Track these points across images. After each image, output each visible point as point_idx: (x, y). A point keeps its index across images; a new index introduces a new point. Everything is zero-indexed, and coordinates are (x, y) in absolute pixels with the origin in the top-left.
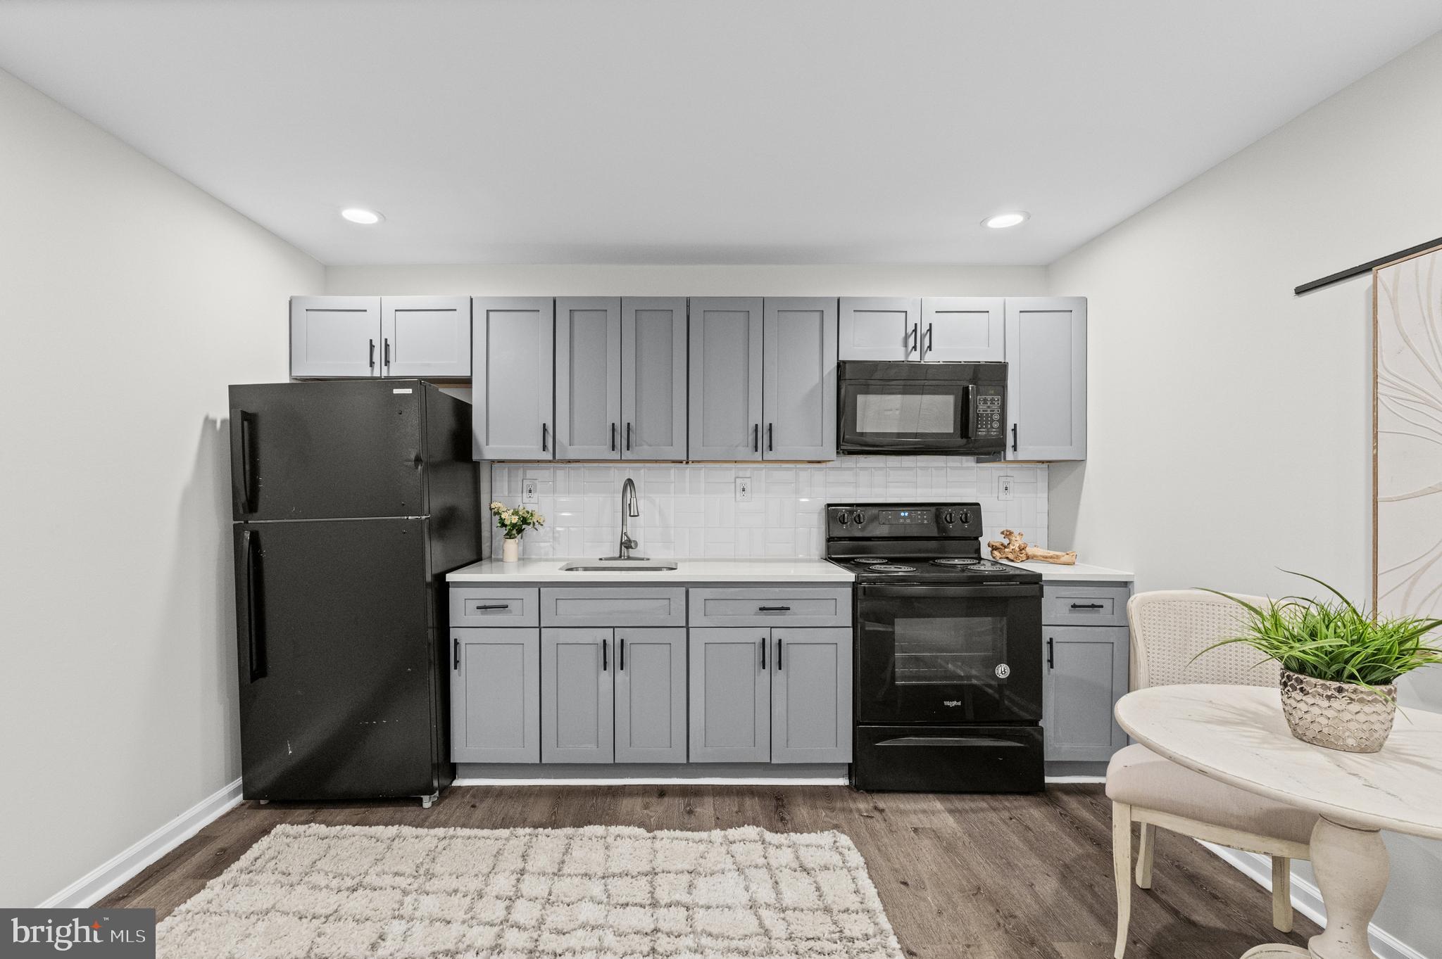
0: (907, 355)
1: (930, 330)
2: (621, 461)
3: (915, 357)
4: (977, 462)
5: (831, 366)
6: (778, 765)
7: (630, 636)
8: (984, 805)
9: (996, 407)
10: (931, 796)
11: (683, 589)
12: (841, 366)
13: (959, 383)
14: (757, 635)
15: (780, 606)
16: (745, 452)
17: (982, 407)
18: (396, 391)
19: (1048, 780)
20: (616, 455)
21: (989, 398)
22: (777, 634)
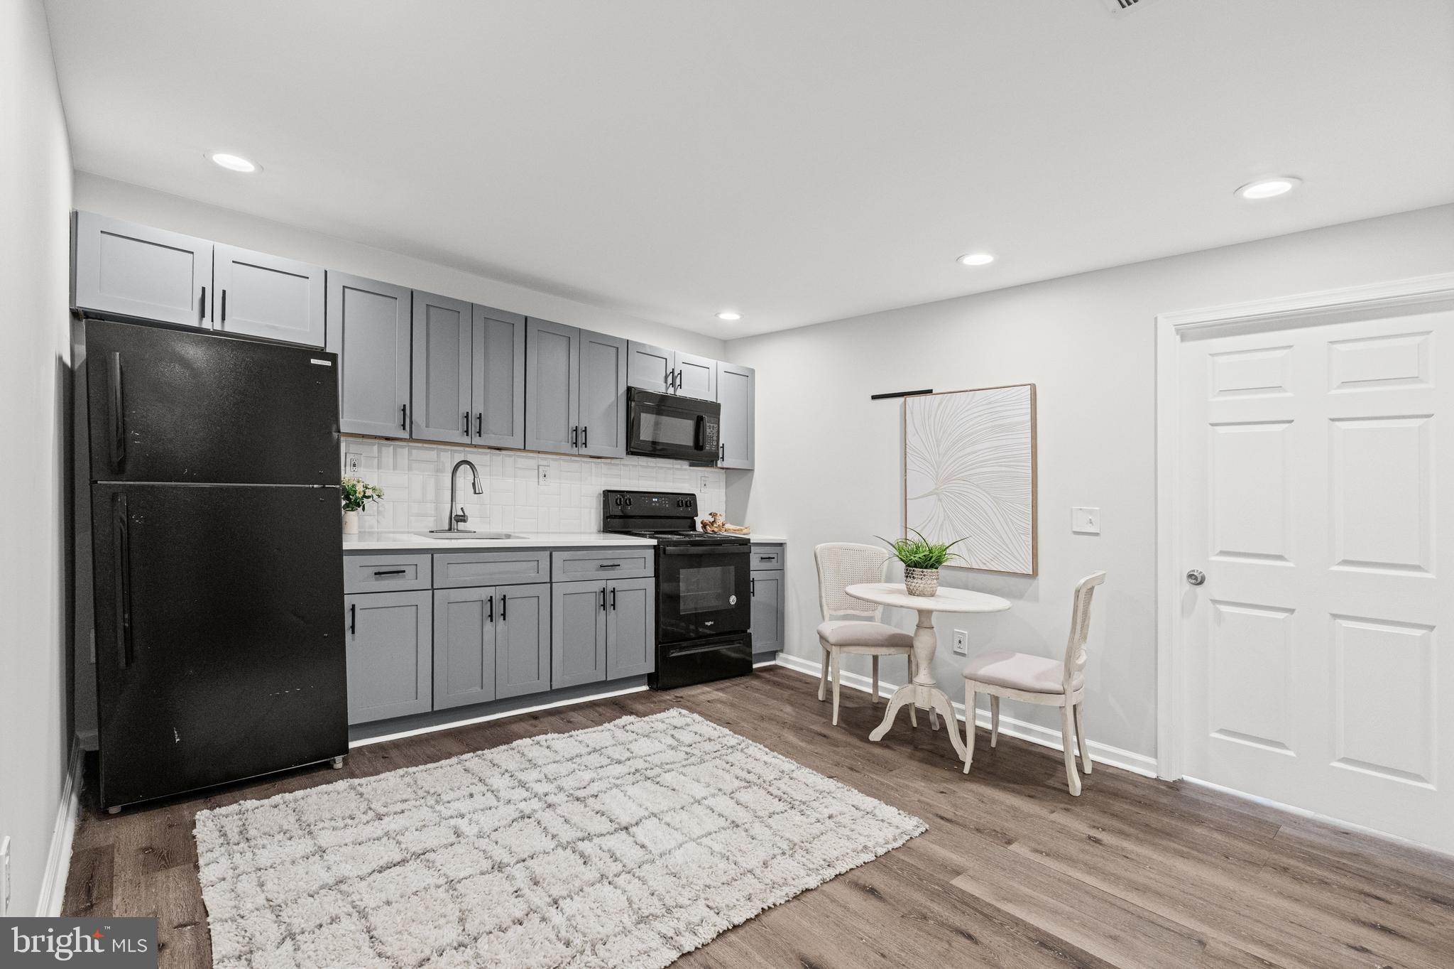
0: (667, 388)
1: (681, 374)
2: (471, 445)
3: (671, 391)
4: (690, 466)
5: (622, 389)
6: (611, 681)
7: (510, 592)
8: (728, 684)
9: (715, 430)
10: (699, 686)
11: (548, 553)
12: (629, 389)
13: (696, 413)
14: (598, 586)
15: (611, 564)
16: (566, 447)
17: (708, 431)
18: (313, 361)
19: (755, 666)
20: (467, 440)
21: (712, 425)
22: (611, 585)
